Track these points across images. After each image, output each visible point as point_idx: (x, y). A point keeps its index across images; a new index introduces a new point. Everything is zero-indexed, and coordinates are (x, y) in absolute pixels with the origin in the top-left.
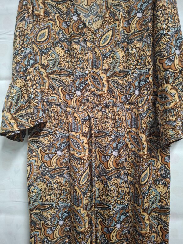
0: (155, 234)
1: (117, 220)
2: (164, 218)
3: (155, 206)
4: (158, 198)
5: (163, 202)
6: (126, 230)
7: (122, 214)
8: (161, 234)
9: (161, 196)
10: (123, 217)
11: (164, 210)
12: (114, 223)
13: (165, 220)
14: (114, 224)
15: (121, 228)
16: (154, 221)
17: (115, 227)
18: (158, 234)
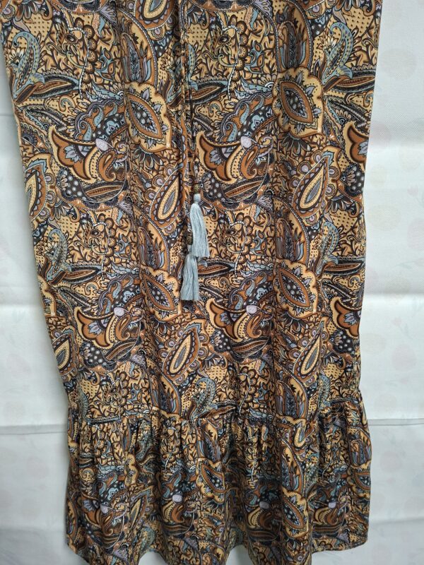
0: (335, 150)
1: (243, 126)
2: (358, 100)
3: (339, 71)
4: (349, 46)
5: (360, 56)
6: (263, 154)
7: (256, 113)
8: (348, 145)
9: (357, 41)
10: (257, 118)
11: (362, 80)
12: (235, 132)
13: (362, 105)
14: (235, 134)
15: (251, 149)
16: (334, 114)
17: (238, 142)
18: (342, 149)
